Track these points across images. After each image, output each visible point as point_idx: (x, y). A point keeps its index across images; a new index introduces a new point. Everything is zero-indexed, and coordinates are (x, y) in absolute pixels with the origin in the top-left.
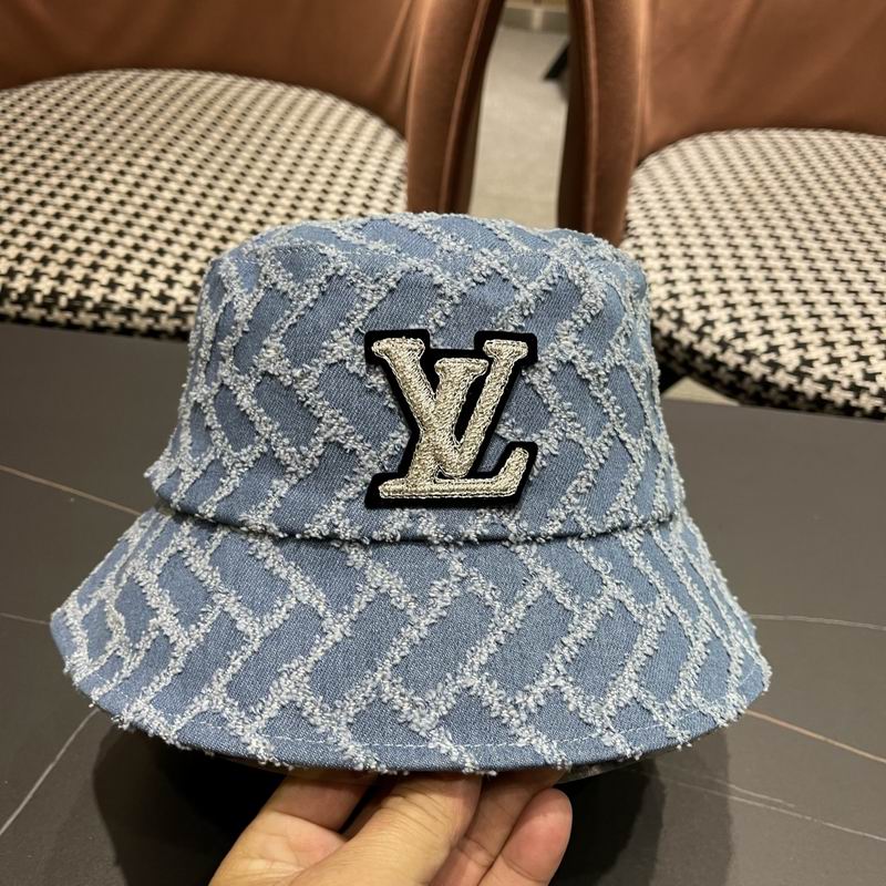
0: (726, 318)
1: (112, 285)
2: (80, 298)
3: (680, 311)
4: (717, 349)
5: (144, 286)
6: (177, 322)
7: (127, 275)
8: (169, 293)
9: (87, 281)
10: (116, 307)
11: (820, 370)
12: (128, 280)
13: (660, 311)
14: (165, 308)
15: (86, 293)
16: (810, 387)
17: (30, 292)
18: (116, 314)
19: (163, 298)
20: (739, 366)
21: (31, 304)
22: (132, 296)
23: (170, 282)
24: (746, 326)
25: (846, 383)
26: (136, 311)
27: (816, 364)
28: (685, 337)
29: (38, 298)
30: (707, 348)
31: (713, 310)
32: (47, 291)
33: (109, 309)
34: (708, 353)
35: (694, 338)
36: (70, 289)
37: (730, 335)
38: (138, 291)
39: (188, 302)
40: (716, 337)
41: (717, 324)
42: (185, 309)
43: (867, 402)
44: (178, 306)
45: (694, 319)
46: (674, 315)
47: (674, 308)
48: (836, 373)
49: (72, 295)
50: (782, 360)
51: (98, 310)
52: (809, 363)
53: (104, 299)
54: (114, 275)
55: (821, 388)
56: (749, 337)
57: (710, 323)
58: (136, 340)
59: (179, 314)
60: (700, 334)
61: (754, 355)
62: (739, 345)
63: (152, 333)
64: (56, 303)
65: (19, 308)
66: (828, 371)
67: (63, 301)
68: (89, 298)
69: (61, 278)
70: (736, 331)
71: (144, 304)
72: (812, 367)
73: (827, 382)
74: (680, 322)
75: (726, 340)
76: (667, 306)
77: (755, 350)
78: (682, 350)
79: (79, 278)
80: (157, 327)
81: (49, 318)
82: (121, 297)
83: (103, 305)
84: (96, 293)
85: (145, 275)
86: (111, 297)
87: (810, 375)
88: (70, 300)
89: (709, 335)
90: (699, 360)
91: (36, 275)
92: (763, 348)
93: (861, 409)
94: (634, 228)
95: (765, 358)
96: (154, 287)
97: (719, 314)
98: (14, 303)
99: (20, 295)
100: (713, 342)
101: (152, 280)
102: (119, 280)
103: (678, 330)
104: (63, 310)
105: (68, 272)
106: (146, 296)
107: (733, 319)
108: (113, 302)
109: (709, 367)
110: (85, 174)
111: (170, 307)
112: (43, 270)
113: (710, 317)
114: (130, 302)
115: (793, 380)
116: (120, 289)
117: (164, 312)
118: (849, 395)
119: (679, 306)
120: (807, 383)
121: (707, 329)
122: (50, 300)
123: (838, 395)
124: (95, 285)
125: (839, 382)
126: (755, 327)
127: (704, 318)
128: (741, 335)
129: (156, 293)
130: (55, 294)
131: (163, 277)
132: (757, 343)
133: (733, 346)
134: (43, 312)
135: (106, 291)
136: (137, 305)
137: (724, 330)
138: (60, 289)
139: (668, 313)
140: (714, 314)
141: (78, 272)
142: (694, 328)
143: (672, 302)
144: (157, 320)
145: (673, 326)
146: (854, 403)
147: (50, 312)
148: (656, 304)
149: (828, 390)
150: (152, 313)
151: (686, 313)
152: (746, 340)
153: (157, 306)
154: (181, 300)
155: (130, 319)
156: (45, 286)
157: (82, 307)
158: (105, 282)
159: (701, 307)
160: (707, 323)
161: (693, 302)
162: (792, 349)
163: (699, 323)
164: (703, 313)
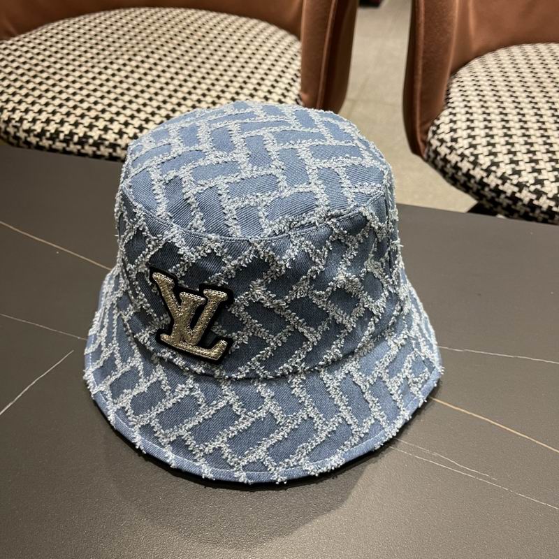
0: (508, 161)
1: (106, 129)
2: (86, 137)
3: (476, 156)
4: (500, 182)
5: (124, 130)
9: (91, 127)
10: (107, 143)
12: (116, 127)
13: (463, 156)
15: (89, 134)
17: (57, 132)
20: (514, 193)
21: (57, 140)
22: (117, 136)
24: (522, 166)
28: (478, 173)
29: (62, 136)
30: (493, 181)
31: (499, 155)
32: (67, 132)
33: (102, 144)
34: (493, 185)
35: (485, 174)
36: (81, 131)
37: (509, 172)
40: (499, 174)
41: (501, 165)
45: (485, 161)
46: (472, 159)
47: (472, 154)
49: (81, 135)
51: (97, 144)
53: (100, 138)
54: (108, 123)
56: (523, 173)
57: (497, 164)
60: (488, 171)
61: (525, 186)
62: (515, 179)
64: (72, 140)
65: (51, 142)
67: (76, 138)
68: (91, 137)
69: (76, 124)
70: (513, 169)
74: (475, 163)
75: (506, 175)
76: (467, 152)
77: (527, 182)
78: (475, 182)
79: (87, 124)
81: (68, 149)
83: (99, 141)
84: (95, 134)
85: (126, 124)
86: (104, 136)
88: (79, 138)
89: (495, 172)
90: (487, 189)
91: (62, 123)
92: (532, 181)
95: (532, 188)
97: (503, 158)
98: (48, 139)
99: (51, 134)
100: (496, 177)
101: (130, 127)
102: (110, 126)
103: (474, 169)
104: (75, 144)
105: (81, 121)
107: (512, 162)
108: (105, 140)
109: (493, 194)
110: (102, 65)
112: (66, 119)
113: (496, 160)
114: (116, 140)
115: (552, 203)
116: (110, 132)
119: (476, 152)
121: (494, 168)
122: (68, 138)
124: (95, 129)
127: (492, 161)
128: (518, 173)
130: (71, 134)
131: (137, 126)
132: (528, 178)
133: (511, 180)
134: (64, 145)
135: (102, 132)
137: (506, 169)
138: (75, 131)
139: (468, 157)
140: (500, 158)
141: (86, 121)
142: (485, 167)
143: (472, 150)
145: (471, 166)
147: (68, 146)
148: (459, 152)
151: (480, 157)
152: (520, 176)
156: (66, 129)
157: (87, 142)
158: (101, 127)
159: (491, 153)
160: (493, 164)
161: (486, 150)
162: (552, 182)
163: (489, 164)
164: (492, 157)
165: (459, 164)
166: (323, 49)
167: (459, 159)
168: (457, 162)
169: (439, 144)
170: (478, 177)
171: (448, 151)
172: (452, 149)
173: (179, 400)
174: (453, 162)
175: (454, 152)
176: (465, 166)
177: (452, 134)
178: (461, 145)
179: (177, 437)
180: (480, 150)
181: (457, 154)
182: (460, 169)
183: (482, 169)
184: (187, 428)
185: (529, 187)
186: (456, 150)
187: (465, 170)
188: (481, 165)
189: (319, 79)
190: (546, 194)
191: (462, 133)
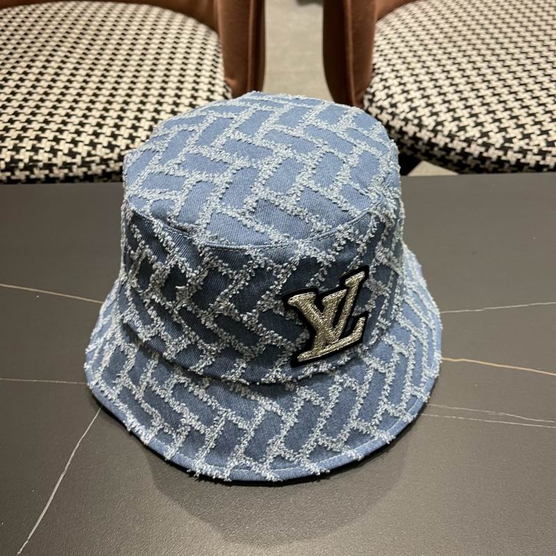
0: (449, 119)
3: (419, 118)
4: (447, 139)
6: (85, 169)
7: (44, 141)
8: (75, 150)
9: (16, 149)
10: (41, 165)
11: (517, 144)
12: (46, 145)
13: (406, 120)
14: (74, 161)
16: (512, 157)
18: (41, 169)
19: (72, 154)
20: (463, 149)
23: (75, 143)
24: (465, 122)
25: (536, 150)
26: (55, 165)
27: (514, 140)
28: (425, 135)
30: (441, 140)
31: (441, 114)
33: (35, 166)
34: (441, 143)
35: (432, 135)
36: (5, 156)
37: (455, 129)
38: (54, 151)
39: (89, 154)
40: (446, 133)
41: (445, 123)
42: (88, 159)
43: (551, 160)
44: (83, 158)
45: (429, 122)
46: (416, 121)
47: (415, 117)
48: (528, 144)
49: (8, 159)
50: (491, 141)
51: (28, 168)
52: (510, 140)
53: (31, 160)
55: (520, 156)
57: (440, 124)
58: (58, 185)
59: (85, 164)
60: (435, 131)
61: (473, 140)
62: (462, 135)
63: (68, 179)
66: (523, 143)
68: (20, 160)
70: (458, 126)
71: (60, 159)
72: (512, 143)
73: (523, 152)
74: (420, 126)
75: (452, 133)
76: (410, 116)
77: (474, 136)
78: (424, 143)
79: (11, 147)
80: (71, 174)
82: (43, 157)
84: (24, 156)
87: (511, 148)
89: (441, 131)
90: (436, 148)
92: (478, 135)
93: (547, 166)
94: (379, 68)
95: (480, 141)
96: (64, 147)
97: (445, 117)
100: (444, 136)
101: (62, 143)
103: (420, 131)
104: (3, 171)
106: (60, 153)
107: (455, 119)
109: (443, 153)
111: (78, 160)
113: (439, 120)
115: (501, 153)
116: (41, 151)
117: (74, 164)
118: (539, 158)
119: (418, 115)
120: (510, 153)
121: (439, 128)
123: (531, 159)
124: (22, 150)
125: (531, 150)
126: (471, 122)
127: (436, 121)
128: (463, 129)
129: (66, 151)
132: (474, 132)
133: (459, 136)
136: (54, 161)
137: (451, 127)
139: (412, 121)
140: (442, 117)
141: (9, 143)
142: (431, 128)
143: (413, 113)
144: (71, 170)
145: (417, 129)
146: (542, 163)
148: (402, 116)
149: (524, 157)
150: (66, 165)
151: (423, 118)
152: (466, 132)
153: (69, 160)
154: (84, 154)
155: (51, 171)
157: (17, 167)
159: (433, 114)
160: (438, 124)
161: (427, 111)
162: (497, 133)
163: (433, 124)
164: (434, 117)
165: (404, 129)
166: (248, 31)
167: (403, 123)
168: (401, 127)
169: (378, 111)
170: (426, 138)
171: (390, 117)
172: (393, 115)
173: (337, 401)
174: (398, 127)
175: (397, 117)
176: (411, 129)
177: (389, 99)
178: (401, 110)
179: (349, 432)
180: (421, 112)
181: (400, 119)
182: (406, 133)
183: (428, 131)
184: (355, 418)
185: (476, 141)
186: (398, 115)
187: (411, 134)
188: (426, 126)
189: (247, 62)
190: (493, 145)
191: (399, 98)
